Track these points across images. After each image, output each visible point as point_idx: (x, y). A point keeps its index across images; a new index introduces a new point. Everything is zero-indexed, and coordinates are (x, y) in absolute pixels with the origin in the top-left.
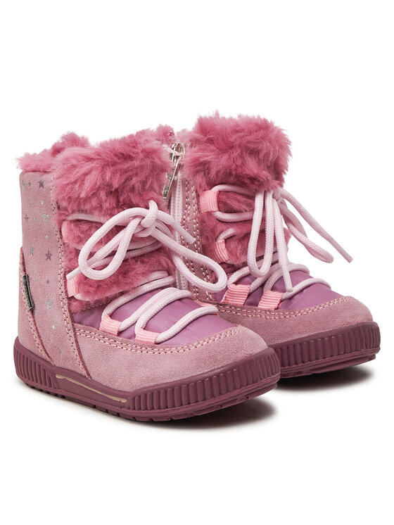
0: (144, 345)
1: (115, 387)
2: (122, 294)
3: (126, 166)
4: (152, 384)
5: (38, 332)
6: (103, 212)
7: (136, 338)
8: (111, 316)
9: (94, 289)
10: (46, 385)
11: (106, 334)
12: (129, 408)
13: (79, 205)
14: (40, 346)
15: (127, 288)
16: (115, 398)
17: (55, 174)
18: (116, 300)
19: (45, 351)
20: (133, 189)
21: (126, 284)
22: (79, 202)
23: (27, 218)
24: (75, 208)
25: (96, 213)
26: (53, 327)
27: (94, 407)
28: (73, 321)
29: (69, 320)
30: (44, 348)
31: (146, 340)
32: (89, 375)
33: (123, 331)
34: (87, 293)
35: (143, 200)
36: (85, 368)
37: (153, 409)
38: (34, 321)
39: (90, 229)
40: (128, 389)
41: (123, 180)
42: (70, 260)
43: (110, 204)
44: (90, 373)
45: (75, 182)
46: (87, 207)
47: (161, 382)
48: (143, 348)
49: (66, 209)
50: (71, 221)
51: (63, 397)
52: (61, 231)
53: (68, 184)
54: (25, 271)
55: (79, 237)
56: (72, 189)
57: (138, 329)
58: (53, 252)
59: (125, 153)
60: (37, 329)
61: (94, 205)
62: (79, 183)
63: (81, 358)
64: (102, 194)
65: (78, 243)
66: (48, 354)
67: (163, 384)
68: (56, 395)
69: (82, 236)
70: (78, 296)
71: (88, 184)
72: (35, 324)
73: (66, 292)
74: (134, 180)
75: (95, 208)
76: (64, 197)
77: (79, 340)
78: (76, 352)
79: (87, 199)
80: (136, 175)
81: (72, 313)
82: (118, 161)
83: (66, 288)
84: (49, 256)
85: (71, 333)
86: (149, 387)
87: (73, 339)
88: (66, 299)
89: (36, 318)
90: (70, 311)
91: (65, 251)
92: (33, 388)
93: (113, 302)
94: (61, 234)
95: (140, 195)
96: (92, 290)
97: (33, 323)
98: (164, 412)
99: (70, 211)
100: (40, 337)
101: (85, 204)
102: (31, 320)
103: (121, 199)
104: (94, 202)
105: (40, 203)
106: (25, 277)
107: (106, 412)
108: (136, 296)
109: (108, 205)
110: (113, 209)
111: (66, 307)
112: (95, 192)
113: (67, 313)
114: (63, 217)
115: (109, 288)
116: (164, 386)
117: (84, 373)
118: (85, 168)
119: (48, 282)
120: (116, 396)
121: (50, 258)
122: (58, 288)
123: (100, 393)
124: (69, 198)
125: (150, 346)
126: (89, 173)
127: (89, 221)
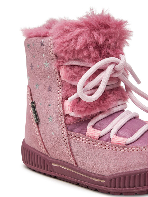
0: (118, 146)
1: (97, 172)
2: (101, 113)
3: (105, 31)
4: (124, 171)
5: (41, 137)
6: (91, 60)
7: (112, 141)
8: (93, 127)
9: (84, 109)
10: (44, 169)
11: (91, 138)
12: (107, 186)
13: (73, 55)
14: (42, 146)
15: (104, 109)
16: (96, 180)
17: (51, 37)
18: (96, 117)
19: (45, 148)
20: (109, 47)
21: (104, 106)
22: (74, 53)
23: (32, 66)
24: (71, 57)
25: (87, 60)
26: (53, 133)
27: (78, 184)
28: (68, 130)
29: (65, 129)
30: (45, 147)
31: (119, 143)
32: (76, 164)
33: (102, 137)
34: (80, 112)
35: (116, 54)
36: (74, 160)
37: (125, 187)
38: (39, 130)
39: (81, 71)
40: (106, 174)
41: (104, 40)
42: (67, 91)
43: (96, 54)
44: (77, 163)
45: (71, 40)
46: (80, 56)
47: (132, 170)
48: (117, 148)
49: (63, 58)
50: (67, 66)
51: (55, 177)
52: (59, 73)
53: (65, 42)
54: (32, 99)
55: (73, 76)
56: (68, 45)
57: (112, 135)
58: (54, 86)
59: (105, 23)
60: (40, 135)
61: (85, 54)
62: (73, 41)
63: (72, 153)
64: (91, 48)
65: (72, 80)
66: (47, 151)
67: (133, 171)
68: (50, 176)
69: (75, 75)
70: (72, 114)
71: (81, 41)
72: (39, 132)
73: (64, 111)
74: (110, 41)
75: (85, 57)
76: (62, 50)
77: (71, 141)
78: (69, 149)
79: (80, 51)
80: (111, 37)
81: (67, 125)
82: (101, 28)
83: (63, 109)
84: (50, 89)
85: (66, 137)
86: (122, 173)
87: (67, 141)
88: (63, 116)
89: (40, 128)
90: (66, 123)
91: (62, 85)
92: (34, 170)
93: (95, 118)
94: (59, 75)
95: (114, 50)
96: (83, 109)
97: (38, 131)
98: (133, 190)
99: (67, 59)
100: (42, 140)
101: (78, 54)
102: (37, 129)
103: (103, 52)
104: (85, 53)
105: (42, 55)
106: (33, 102)
107: (87, 187)
108: (109, 115)
109: (94, 55)
110: (98, 58)
111: (63, 121)
112: (86, 47)
113: (64, 125)
114: (61, 63)
115: (93, 109)
116: (134, 172)
117: (73, 162)
118: (78, 31)
119: (50, 105)
120: (97, 178)
121: (51, 90)
122: (58, 109)
123: (84, 176)
124: (66, 51)
125: (121, 147)
126: (80, 34)
127: (80, 66)
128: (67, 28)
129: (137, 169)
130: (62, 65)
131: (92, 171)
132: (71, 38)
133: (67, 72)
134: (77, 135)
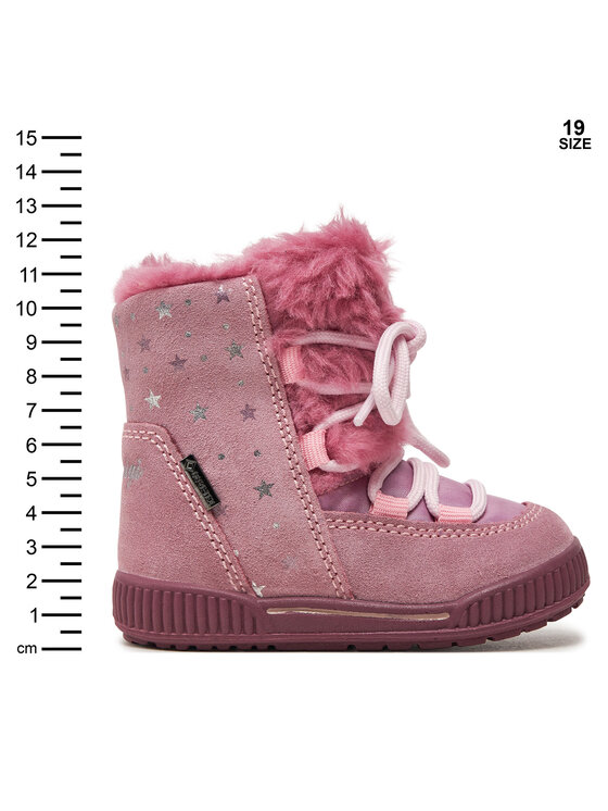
0: (458, 526)
8: (384, 490)
11: (388, 519)
12: (458, 626)
24: (321, 320)
26: (276, 525)
29: (314, 506)
33: (412, 510)
36: (347, 582)
48: (459, 531)
49: (303, 324)
50: (305, 346)
52: (280, 366)
54: (179, 450)
58: (260, 404)
70: (331, 466)
73: (305, 461)
81: (317, 495)
84: (248, 413)
88: (305, 474)
89: (224, 521)
90: (316, 492)
91: (289, 398)
94: (280, 371)
99: (312, 327)
105: (221, 328)
111: (306, 488)
113: (311, 497)
114: (290, 341)
118: (328, 259)
119: (257, 453)
120: (426, 612)
121: (252, 416)
122: (286, 460)
123: (383, 616)
124: (310, 304)
125: (468, 526)
126: (339, 262)
127: (341, 346)
128: (300, 250)
129: (523, 569)
130: (288, 346)
131: (404, 598)
132: (319, 271)
133: (307, 360)
134: (350, 518)
